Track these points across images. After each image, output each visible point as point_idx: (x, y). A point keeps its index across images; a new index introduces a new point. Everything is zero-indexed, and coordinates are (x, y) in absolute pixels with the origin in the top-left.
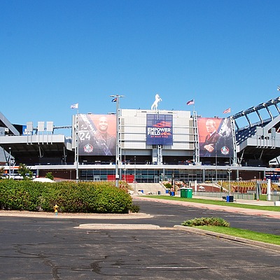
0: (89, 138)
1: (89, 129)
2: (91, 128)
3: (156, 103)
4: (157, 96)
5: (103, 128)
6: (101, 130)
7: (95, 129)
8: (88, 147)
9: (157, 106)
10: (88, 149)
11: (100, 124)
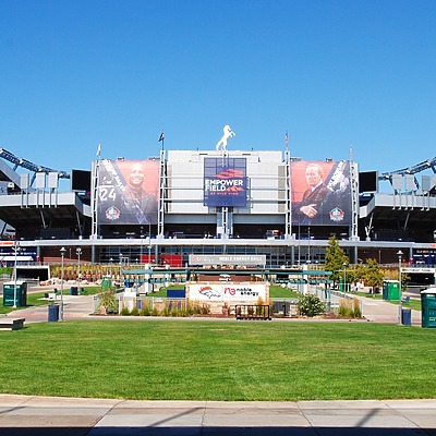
0: (114, 197)
1: (114, 183)
2: (118, 181)
3: (224, 140)
4: (227, 127)
5: (136, 182)
6: (132, 184)
7: (124, 184)
8: (111, 211)
9: (225, 143)
10: (112, 215)
11: (132, 175)
